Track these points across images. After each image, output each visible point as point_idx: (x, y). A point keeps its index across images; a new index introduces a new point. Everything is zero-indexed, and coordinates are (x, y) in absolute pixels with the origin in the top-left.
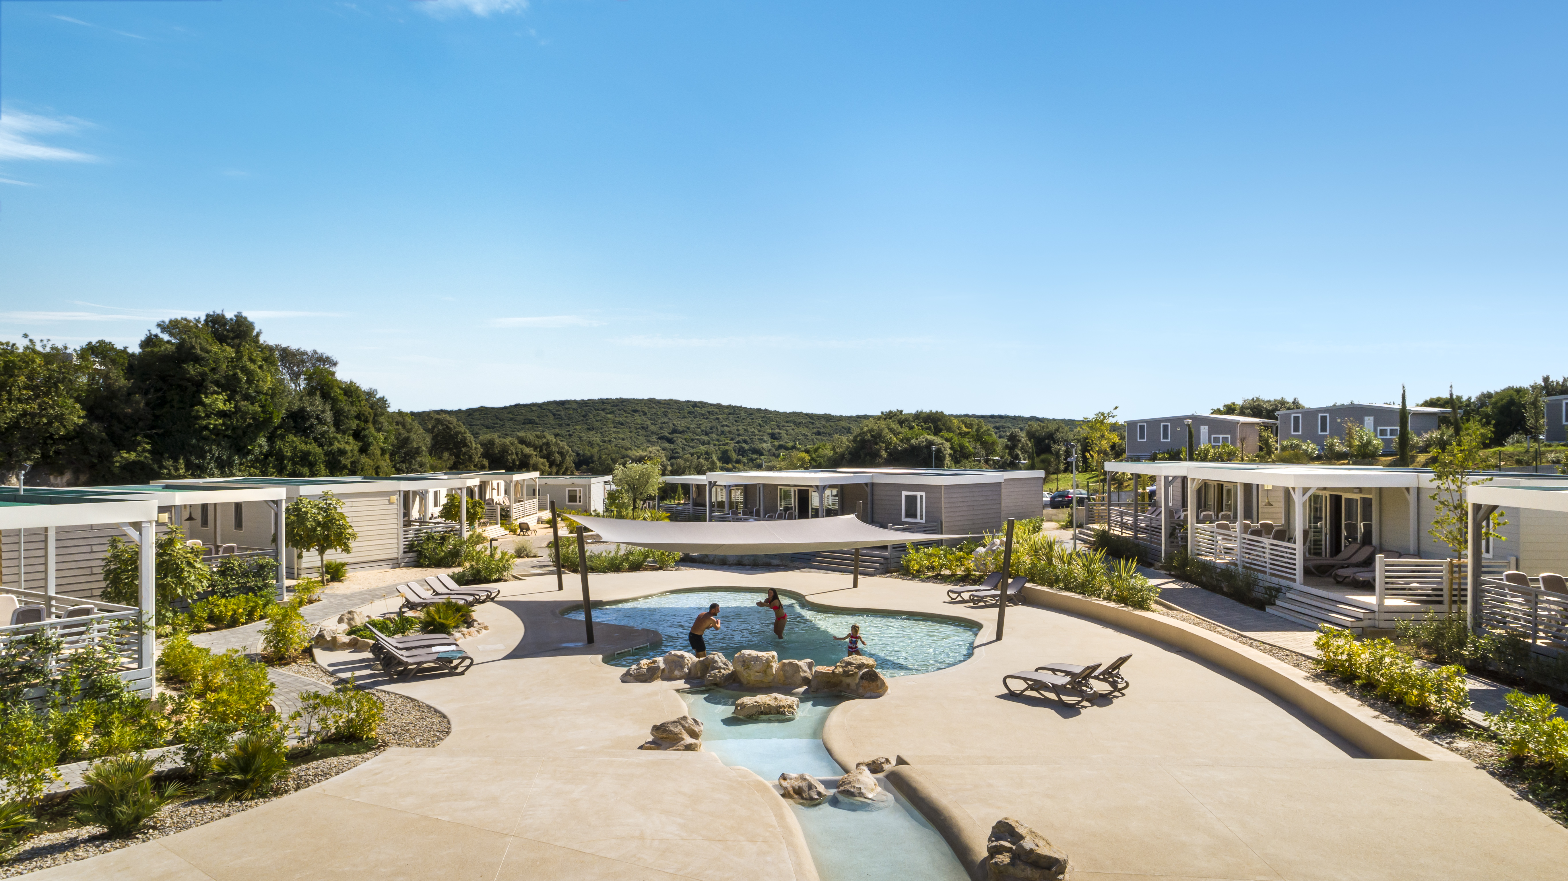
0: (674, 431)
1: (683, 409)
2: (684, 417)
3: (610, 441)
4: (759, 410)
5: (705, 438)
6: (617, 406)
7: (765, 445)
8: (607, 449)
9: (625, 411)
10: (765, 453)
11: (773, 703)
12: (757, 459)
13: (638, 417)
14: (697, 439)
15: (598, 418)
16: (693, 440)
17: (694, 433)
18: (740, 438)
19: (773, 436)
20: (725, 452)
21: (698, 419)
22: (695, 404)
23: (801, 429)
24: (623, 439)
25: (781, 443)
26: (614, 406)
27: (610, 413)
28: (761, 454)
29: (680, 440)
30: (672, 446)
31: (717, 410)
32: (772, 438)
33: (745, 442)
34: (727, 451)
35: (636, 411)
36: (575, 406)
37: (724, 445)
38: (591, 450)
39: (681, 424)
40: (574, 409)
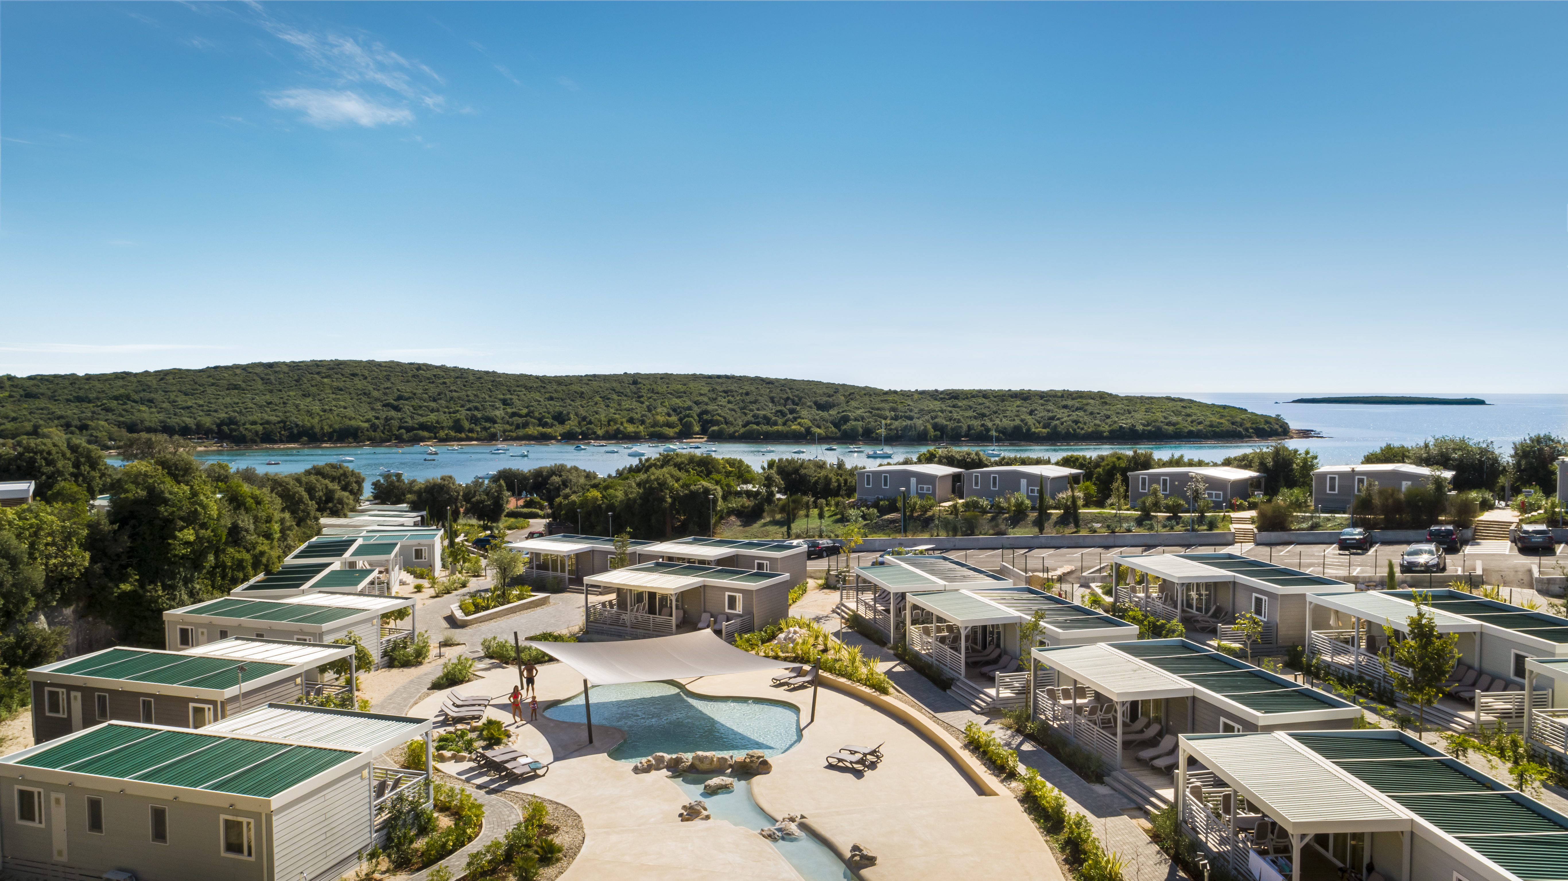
0: (400, 398)
1: (406, 373)
2: (408, 381)
3: (331, 410)
4: (487, 373)
5: (433, 405)
6: (333, 369)
7: (497, 413)
8: (328, 418)
9: (342, 375)
10: (498, 421)
11: (723, 783)
12: (490, 428)
13: (358, 382)
14: (425, 406)
15: (313, 383)
16: (420, 407)
17: (421, 399)
18: (471, 405)
19: (505, 402)
20: (457, 422)
21: (423, 383)
22: (419, 367)
23: (533, 395)
24: (345, 408)
25: (514, 410)
26: (330, 369)
27: (326, 377)
28: (495, 422)
29: (407, 407)
30: (399, 415)
31: (443, 374)
32: (504, 404)
33: (476, 408)
34: (459, 420)
35: (354, 375)
36: (286, 369)
37: (454, 413)
38: (312, 421)
39: (407, 389)
40: (284, 373)
